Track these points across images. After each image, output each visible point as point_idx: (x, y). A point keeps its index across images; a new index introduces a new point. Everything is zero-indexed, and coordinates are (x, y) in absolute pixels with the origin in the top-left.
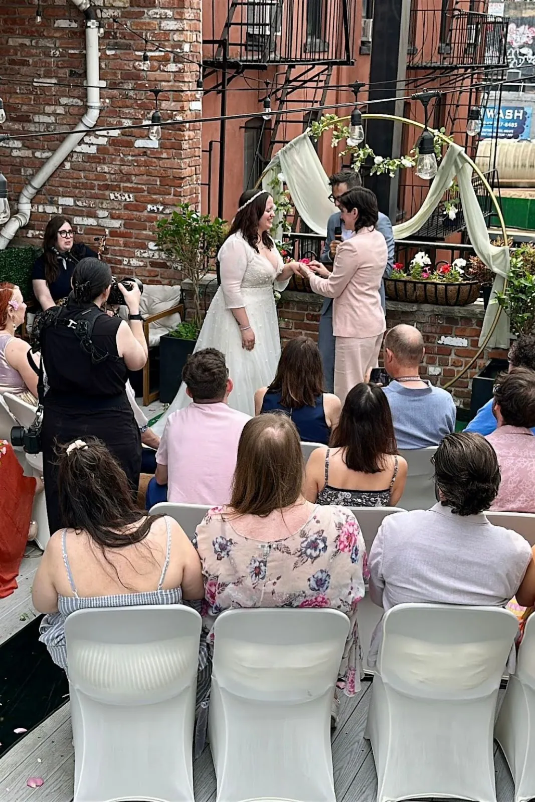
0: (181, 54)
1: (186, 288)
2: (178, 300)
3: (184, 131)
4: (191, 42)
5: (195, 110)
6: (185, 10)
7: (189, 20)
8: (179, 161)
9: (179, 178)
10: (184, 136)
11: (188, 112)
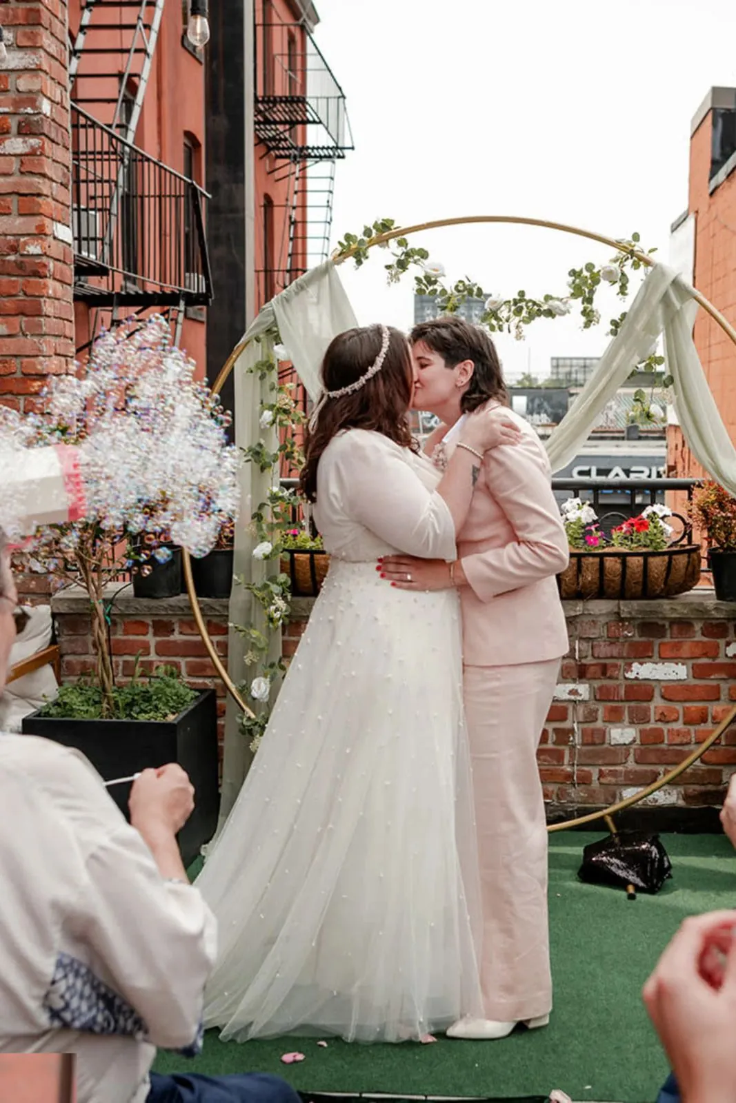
0: (36, 118)
1: (63, 609)
2: (49, 636)
3: (46, 277)
4: (52, 101)
5: (62, 241)
6: (42, 29)
7: (48, 53)
8: (36, 339)
9: (36, 375)
10: (45, 286)
11: (50, 239)
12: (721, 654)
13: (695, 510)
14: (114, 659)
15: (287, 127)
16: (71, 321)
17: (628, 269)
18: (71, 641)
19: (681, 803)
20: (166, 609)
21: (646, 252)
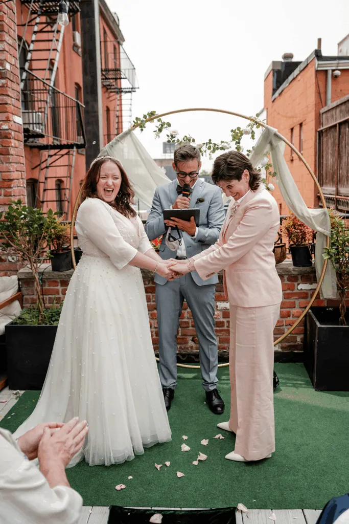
0: (3, 71)
1: (23, 277)
2: (17, 289)
3: (10, 138)
4: (11, 64)
5: (18, 123)
6: (5, 33)
7: (8, 43)
8: (7, 165)
9: (8, 179)
10: (11, 142)
11: (12, 123)
12: (296, 288)
13: (284, 229)
14: (44, 296)
15: (114, 80)
16: (23, 157)
17: (255, 129)
18: (27, 290)
19: (280, 350)
20: (65, 276)
21: (262, 121)
